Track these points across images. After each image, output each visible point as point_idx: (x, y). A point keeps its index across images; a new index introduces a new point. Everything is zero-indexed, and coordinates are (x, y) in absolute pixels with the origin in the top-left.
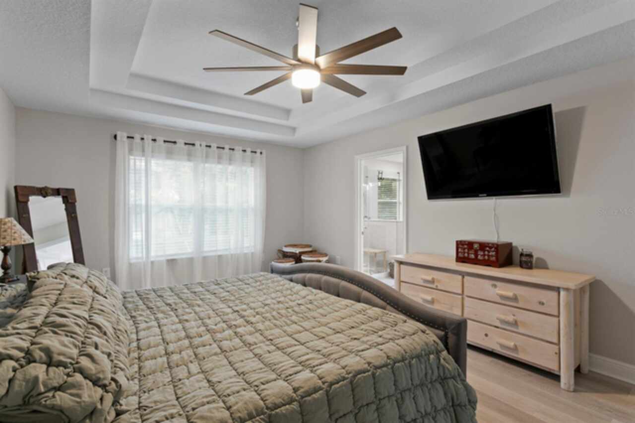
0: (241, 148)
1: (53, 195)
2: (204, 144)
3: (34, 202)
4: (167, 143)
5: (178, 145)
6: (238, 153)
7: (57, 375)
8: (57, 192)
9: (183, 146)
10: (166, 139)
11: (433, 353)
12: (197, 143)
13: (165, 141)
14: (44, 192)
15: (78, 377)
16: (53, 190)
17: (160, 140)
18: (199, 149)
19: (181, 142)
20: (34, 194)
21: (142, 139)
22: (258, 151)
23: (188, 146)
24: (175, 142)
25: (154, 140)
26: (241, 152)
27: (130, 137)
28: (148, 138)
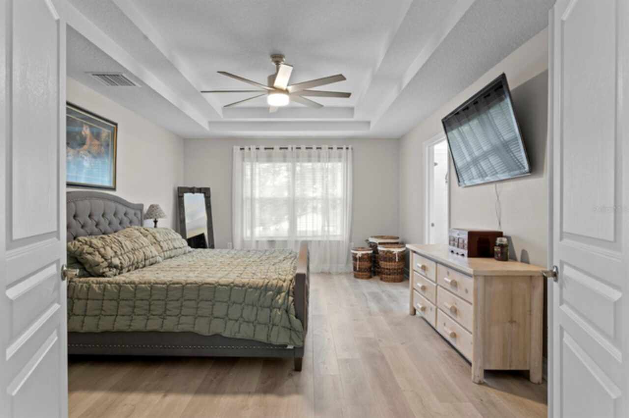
0: (327, 146)
1: (197, 192)
2: (294, 147)
3: (187, 196)
4: (267, 150)
5: (275, 150)
6: (324, 151)
7: (91, 250)
8: (200, 190)
9: (279, 151)
10: (267, 147)
11: (273, 291)
12: (290, 147)
13: (266, 149)
14: (192, 190)
15: (97, 253)
16: (198, 189)
17: (262, 147)
18: (292, 151)
19: (277, 147)
20: (186, 192)
21: (250, 149)
22: (344, 147)
23: (283, 150)
24: (272, 149)
25: (258, 149)
26: (327, 150)
27: (242, 149)
28: (253, 148)
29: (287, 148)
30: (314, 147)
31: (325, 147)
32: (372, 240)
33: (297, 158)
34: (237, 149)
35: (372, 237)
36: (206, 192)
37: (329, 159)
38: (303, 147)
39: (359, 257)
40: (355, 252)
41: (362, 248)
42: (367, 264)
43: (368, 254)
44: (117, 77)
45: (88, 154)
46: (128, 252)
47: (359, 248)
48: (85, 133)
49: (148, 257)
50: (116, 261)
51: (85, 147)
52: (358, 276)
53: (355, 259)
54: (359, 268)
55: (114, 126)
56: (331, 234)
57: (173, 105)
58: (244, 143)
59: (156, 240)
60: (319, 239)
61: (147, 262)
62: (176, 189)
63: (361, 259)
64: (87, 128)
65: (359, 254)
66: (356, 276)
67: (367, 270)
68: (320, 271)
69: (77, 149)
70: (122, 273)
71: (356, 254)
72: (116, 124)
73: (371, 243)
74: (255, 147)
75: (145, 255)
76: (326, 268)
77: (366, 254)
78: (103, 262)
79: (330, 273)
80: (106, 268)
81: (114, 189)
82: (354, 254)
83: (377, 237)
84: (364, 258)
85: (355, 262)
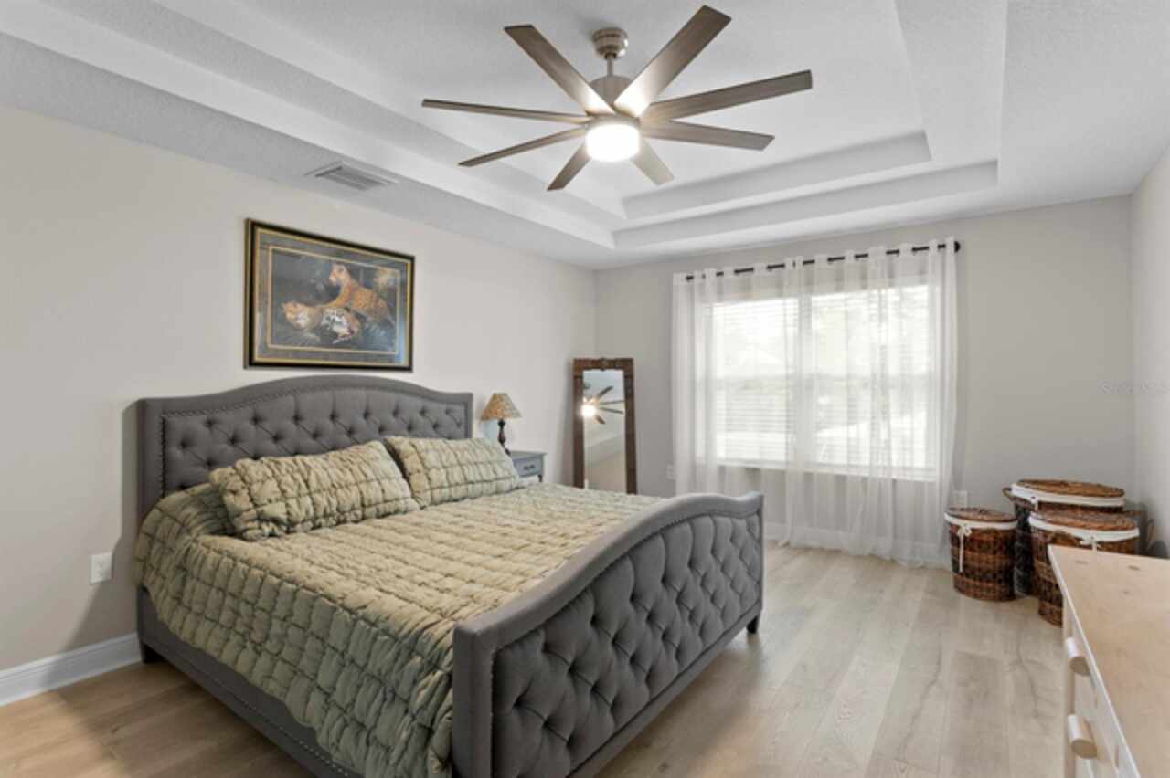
0: (883, 249)
1: (609, 367)
2: (799, 259)
4: (741, 275)
5: (756, 273)
6: (876, 261)
7: (240, 485)
9: (768, 273)
10: (738, 268)
12: (788, 262)
13: (737, 272)
15: (246, 492)
16: (611, 361)
17: (728, 270)
18: (794, 271)
19: (760, 266)
20: (588, 368)
21: (704, 276)
22: (933, 244)
23: (774, 270)
24: (751, 270)
25: (720, 274)
26: (884, 257)
27: (689, 278)
28: (711, 273)
29: (783, 266)
30: (849, 254)
31: (877, 252)
32: (1020, 492)
33: (810, 285)
34: (679, 279)
35: (1022, 482)
36: (625, 365)
37: (891, 278)
38: (821, 258)
39: (965, 538)
40: (955, 521)
41: (982, 512)
42: (991, 560)
43: (995, 531)
44: (338, 171)
45: (345, 312)
46: (319, 491)
47: (968, 510)
48: (338, 279)
49: (370, 501)
50: (278, 510)
51: (338, 301)
52: (964, 588)
53: (955, 540)
54: (965, 566)
55: (409, 262)
56: (894, 464)
57: (489, 208)
58: (690, 265)
59: (423, 465)
60: (866, 474)
61: (369, 511)
62: (572, 362)
63: (974, 541)
64: (341, 271)
65: (966, 528)
66: (961, 588)
67: (995, 576)
68: (868, 551)
69: (319, 306)
70: (295, 532)
71: (958, 527)
72: (412, 259)
73: (1015, 498)
74: (714, 271)
75: (362, 498)
76: (884, 546)
77: (988, 532)
78: (248, 510)
79: (893, 561)
80: (253, 520)
81: (409, 369)
82: (951, 525)
83: (1036, 484)
84: (981, 542)
85: (956, 548)
